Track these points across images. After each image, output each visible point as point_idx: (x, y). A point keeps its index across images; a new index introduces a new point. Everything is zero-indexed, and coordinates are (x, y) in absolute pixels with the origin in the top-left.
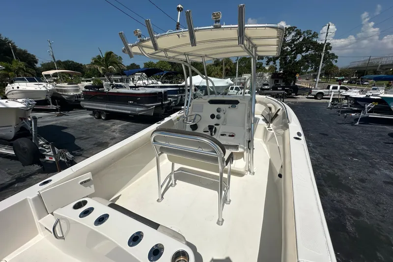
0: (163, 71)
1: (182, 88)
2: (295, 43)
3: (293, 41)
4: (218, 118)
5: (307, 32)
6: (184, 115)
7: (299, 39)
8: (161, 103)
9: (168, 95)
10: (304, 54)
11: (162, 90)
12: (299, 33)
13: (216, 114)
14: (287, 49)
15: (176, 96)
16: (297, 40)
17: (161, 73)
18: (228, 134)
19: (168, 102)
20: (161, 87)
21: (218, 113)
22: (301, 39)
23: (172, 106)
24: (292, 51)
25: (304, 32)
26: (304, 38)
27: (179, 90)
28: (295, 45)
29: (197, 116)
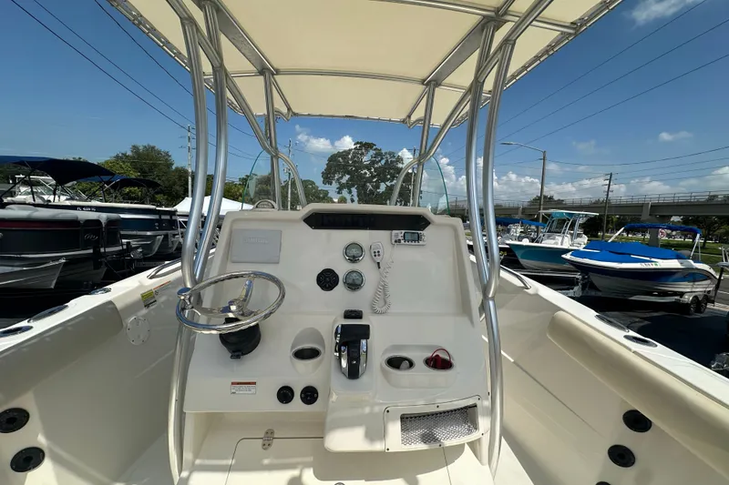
0: (113, 174)
1: (168, 217)
2: (376, 166)
3: (373, 163)
4: (354, 285)
5: (390, 154)
6: (181, 280)
7: (380, 161)
8: (91, 251)
9: (122, 233)
10: (388, 184)
11: (103, 216)
12: (379, 154)
13: (342, 268)
14: (366, 173)
15: (149, 233)
16: (377, 163)
17: (106, 178)
18: (418, 357)
19: (120, 248)
20: (99, 209)
21: (348, 267)
22: (383, 162)
23: (132, 260)
24: (373, 177)
25: (386, 153)
26: (387, 161)
27: (160, 221)
28: (375, 169)
29: (258, 282)
